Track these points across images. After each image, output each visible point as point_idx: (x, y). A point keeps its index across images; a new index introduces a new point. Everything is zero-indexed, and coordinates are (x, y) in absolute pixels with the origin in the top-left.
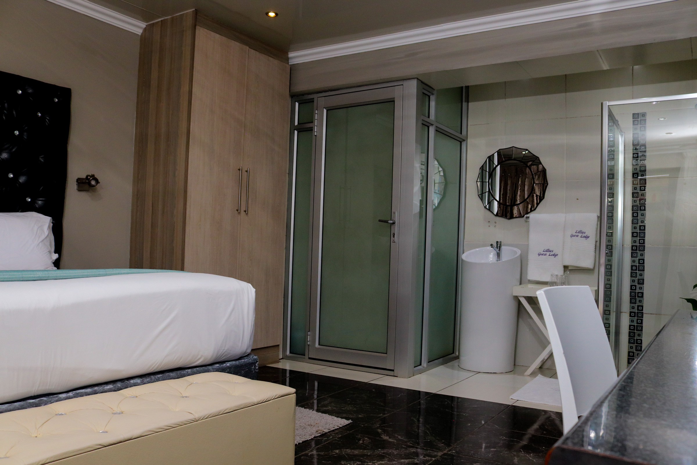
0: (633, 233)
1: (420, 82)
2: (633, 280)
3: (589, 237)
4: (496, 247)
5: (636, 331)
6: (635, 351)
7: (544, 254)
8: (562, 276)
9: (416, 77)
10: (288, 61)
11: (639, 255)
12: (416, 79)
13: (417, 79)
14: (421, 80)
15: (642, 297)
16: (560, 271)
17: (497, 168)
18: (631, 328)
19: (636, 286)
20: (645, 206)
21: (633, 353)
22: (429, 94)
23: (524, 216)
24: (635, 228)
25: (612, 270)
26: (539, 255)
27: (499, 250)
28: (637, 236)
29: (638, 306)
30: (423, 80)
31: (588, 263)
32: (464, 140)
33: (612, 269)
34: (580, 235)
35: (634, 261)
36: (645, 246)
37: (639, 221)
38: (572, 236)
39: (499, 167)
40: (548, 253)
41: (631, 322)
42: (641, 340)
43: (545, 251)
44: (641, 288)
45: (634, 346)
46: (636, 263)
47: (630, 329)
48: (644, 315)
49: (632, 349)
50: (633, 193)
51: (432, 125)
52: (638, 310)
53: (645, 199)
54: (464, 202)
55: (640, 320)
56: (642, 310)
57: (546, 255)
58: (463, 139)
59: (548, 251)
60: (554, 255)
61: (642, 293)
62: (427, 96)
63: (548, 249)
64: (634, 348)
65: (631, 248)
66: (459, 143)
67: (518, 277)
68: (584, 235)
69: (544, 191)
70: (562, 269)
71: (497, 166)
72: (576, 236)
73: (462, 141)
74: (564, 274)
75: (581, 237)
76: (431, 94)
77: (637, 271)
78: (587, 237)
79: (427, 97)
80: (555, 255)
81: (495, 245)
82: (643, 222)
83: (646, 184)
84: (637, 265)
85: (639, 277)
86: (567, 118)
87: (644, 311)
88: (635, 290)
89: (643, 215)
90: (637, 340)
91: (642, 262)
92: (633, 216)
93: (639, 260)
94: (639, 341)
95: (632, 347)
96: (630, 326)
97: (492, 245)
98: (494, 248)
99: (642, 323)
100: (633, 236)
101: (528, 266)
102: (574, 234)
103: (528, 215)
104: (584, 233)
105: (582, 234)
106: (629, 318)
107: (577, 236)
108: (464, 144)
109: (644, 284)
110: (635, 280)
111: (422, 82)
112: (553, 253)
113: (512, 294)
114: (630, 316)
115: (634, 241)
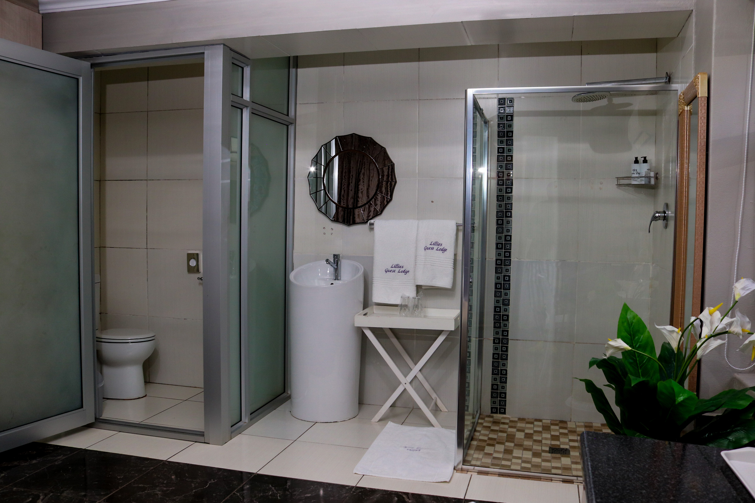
0: (497, 244)
1: (229, 49)
2: (497, 301)
3: (446, 250)
4: (333, 262)
5: (500, 360)
6: (499, 383)
7: (392, 271)
8: (413, 298)
9: (222, 43)
10: (38, 7)
11: (504, 270)
12: (222, 45)
13: (224, 45)
14: (229, 46)
15: (508, 320)
16: (411, 293)
17: (335, 159)
18: (495, 357)
19: (500, 307)
20: (511, 212)
21: (497, 385)
22: (242, 65)
23: (367, 222)
24: (500, 238)
25: (473, 289)
26: (386, 271)
27: (337, 265)
28: (502, 248)
29: (503, 331)
30: (233, 47)
31: (445, 281)
32: (291, 123)
33: (473, 287)
34: (436, 247)
35: (498, 278)
36: (511, 259)
37: (505, 230)
38: (426, 249)
39: (337, 158)
40: (397, 270)
41: (495, 350)
42: (506, 370)
43: (393, 266)
44: (506, 310)
45: (498, 377)
46: (500, 280)
47: (493, 358)
48: (509, 341)
49: (496, 382)
50: (498, 196)
51: (247, 107)
52: (503, 335)
53: (512, 203)
54: (292, 201)
55: (505, 348)
56: (507, 336)
57: (394, 271)
58: (290, 121)
59: (397, 266)
60: (404, 272)
61: (508, 316)
62: (239, 67)
63: (397, 265)
64: (499, 380)
65: (495, 262)
66: (285, 127)
67: (361, 298)
68: (440, 247)
69: (392, 191)
70: (414, 289)
71: (335, 156)
72: (431, 248)
73: (289, 125)
74: (417, 296)
75: (437, 250)
76: (245, 65)
77: (502, 290)
78: (444, 250)
79: (240, 69)
80: (406, 272)
81: (332, 260)
82: (508, 231)
83: (512, 185)
84: (502, 282)
85: (503, 297)
86: (420, 100)
87: (510, 337)
88: (500, 312)
89: (508, 222)
90: (502, 370)
91: (507, 279)
92: (497, 224)
93: (505, 276)
94: (504, 372)
95: (495, 379)
96: (494, 354)
97: (327, 260)
98: (331, 264)
99: (507, 351)
100: (497, 248)
101: (373, 285)
102: (429, 246)
103: (372, 221)
104: (440, 245)
105: (437, 246)
106: (493, 345)
107: (433, 249)
108: (291, 128)
109: (509, 305)
110: (499, 301)
111: (231, 49)
112: (403, 269)
113: (354, 324)
114: (494, 343)
115: (498, 254)
